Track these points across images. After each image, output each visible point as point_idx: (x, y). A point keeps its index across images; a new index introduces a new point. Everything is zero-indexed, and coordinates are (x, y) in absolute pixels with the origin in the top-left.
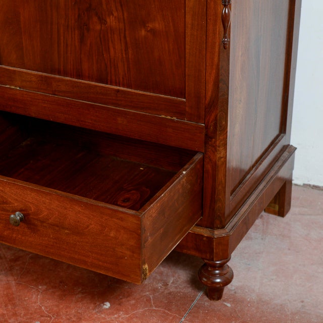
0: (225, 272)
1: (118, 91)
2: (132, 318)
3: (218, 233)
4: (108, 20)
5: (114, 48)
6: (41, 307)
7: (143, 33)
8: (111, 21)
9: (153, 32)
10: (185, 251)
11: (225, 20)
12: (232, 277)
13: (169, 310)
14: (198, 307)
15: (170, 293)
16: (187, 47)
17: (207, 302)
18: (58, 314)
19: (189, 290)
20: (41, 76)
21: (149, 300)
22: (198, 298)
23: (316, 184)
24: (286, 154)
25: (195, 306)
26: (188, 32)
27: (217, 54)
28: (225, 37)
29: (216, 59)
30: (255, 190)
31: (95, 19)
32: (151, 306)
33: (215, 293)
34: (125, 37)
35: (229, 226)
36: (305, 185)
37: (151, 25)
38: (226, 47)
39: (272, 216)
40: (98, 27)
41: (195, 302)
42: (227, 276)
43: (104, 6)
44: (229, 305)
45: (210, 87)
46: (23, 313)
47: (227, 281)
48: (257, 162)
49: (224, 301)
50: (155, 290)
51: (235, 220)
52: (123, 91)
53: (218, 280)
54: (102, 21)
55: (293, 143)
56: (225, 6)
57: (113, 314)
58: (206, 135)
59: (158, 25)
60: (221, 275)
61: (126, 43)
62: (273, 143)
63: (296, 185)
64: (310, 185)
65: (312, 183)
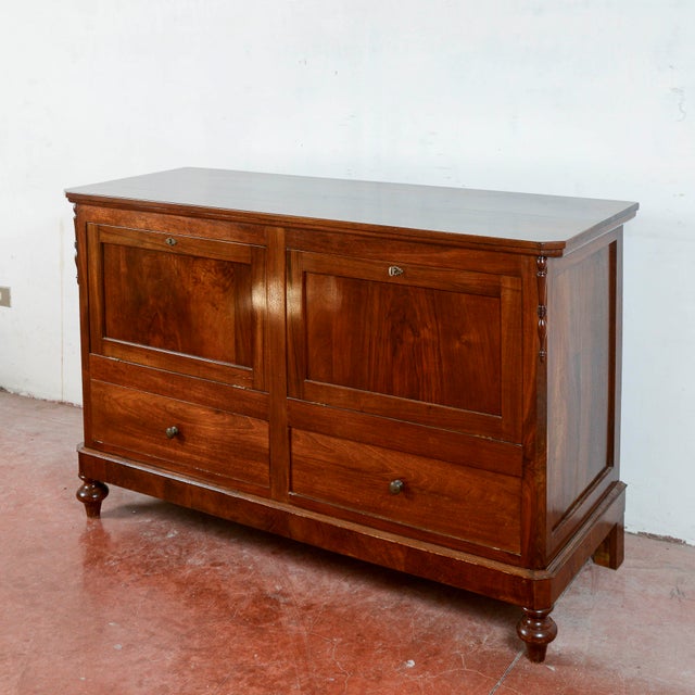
0: (547, 625)
1: (430, 407)
2: (440, 680)
3: (538, 575)
4: (422, 332)
5: (427, 363)
6: (335, 663)
7: (457, 345)
8: (425, 333)
9: (468, 344)
10: (501, 598)
11: (542, 331)
12: (556, 632)
13: (483, 672)
14: (516, 670)
15: (484, 653)
16: (503, 359)
17: (527, 664)
18: (355, 670)
19: (507, 650)
20: (350, 391)
21: (459, 660)
22: (516, 659)
23: (653, 533)
24: (615, 491)
25: (514, 669)
26: (504, 346)
27: (533, 368)
28: (541, 350)
29: (533, 373)
30: (580, 528)
31: (409, 331)
32: (462, 667)
33: (537, 651)
34: (439, 349)
35: (551, 567)
36: (642, 534)
37: (465, 338)
38: (542, 361)
39: (602, 568)
40: (412, 339)
41: (513, 664)
42: (549, 630)
43: (419, 318)
44: (553, 669)
45: (528, 402)
46: (315, 667)
47: (551, 637)
48: (582, 496)
49: (547, 664)
50: (466, 648)
51: (558, 561)
52: (436, 408)
53: (540, 636)
54: (416, 333)
55: (623, 478)
56: (541, 318)
57: (418, 674)
58: (524, 457)
59: (473, 337)
60: (543, 629)
61: (440, 358)
62: (600, 477)
63: (630, 533)
64: (645, 534)
65: (648, 531)
